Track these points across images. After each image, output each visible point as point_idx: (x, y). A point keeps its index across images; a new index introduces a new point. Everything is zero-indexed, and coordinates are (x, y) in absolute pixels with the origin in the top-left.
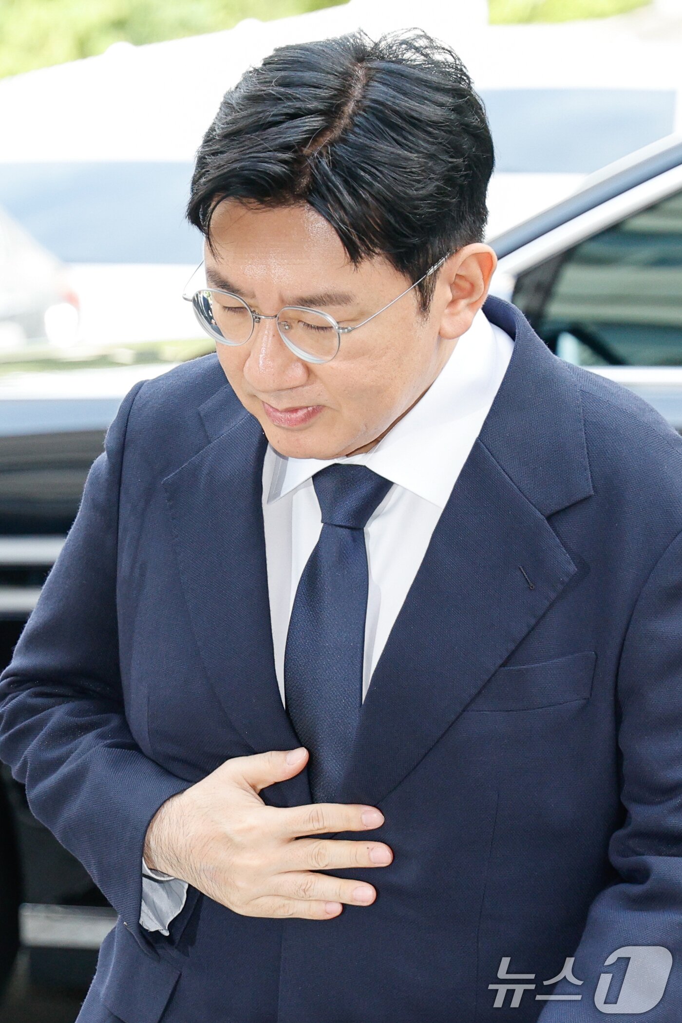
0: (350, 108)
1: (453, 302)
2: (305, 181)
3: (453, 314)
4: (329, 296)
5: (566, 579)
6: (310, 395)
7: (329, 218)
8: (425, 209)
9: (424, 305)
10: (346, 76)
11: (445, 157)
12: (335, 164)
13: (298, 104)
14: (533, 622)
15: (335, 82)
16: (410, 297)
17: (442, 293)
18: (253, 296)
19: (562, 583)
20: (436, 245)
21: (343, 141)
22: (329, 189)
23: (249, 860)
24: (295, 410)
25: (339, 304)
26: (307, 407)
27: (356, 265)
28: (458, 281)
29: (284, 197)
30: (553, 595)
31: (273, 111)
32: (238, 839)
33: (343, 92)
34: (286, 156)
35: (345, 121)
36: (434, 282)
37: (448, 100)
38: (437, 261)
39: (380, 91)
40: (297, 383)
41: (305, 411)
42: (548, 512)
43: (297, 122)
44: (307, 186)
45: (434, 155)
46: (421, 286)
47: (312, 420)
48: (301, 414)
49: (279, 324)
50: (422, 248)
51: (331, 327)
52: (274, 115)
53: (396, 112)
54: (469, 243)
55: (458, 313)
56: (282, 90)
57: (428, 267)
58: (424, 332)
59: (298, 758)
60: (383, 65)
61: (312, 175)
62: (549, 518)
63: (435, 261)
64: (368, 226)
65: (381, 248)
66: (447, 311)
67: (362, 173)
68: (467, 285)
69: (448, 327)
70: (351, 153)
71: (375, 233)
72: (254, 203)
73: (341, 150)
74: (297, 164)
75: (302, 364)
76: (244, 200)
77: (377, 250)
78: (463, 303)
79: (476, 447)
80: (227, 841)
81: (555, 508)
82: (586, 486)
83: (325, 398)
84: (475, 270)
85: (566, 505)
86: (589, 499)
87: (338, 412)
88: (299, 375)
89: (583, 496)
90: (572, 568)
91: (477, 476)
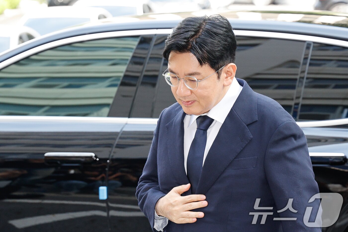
0: (201, 31)
1: (227, 78)
2: (190, 47)
3: (227, 80)
4: (195, 73)
5: (250, 139)
6: (193, 98)
7: (195, 55)
8: (217, 54)
9: (219, 77)
10: (201, 24)
11: (223, 42)
12: (196, 43)
13: (188, 29)
14: (242, 149)
15: (198, 25)
16: (215, 75)
17: (223, 75)
18: (178, 74)
19: (249, 140)
20: (221, 63)
21: (199, 37)
22: (195, 48)
23: (176, 208)
24: (189, 102)
25: (198, 75)
26: (192, 101)
27: (201, 66)
28: (228, 72)
29: (185, 50)
30: (247, 143)
31: (182, 30)
32: (173, 204)
33: (200, 27)
34: (185, 40)
35: (200, 34)
36: (221, 72)
37: (224, 29)
38: (222, 67)
39: (208, 27)
40: (188, 95)
41: (191, 102)
42: (247, 124)
43: (188, 33)
44: (190, 48)
45: (220, 41)
46: (218, 72)
47: (193, 104)
48: (190, 103)
49: (184, 80)
50: (217, 63)
51: (196, 81)
52: (182, 32)
53: (212, 31)
54: (229, 63)
55: (228, 80)
56: (185, 26)
57: (219, 68)
58: (219, 84)
59: (188, 185)
60: (210, 21)
61: (191, 45)
62: (247, 125)
63: (221, 67)
64: (204, 57)
65: (207, 62)
66: (225, 80)
67: (203, 45)
68: (230, 73)
69: (226, 83)
70: (200, 40)
71: (206, 59)
72: (178, 52)
73: (198, 40)
74: (188, 42)
75: (190, 90)
76: (176, 51)
77: (206, 63)
78: (229, 78)
79: (232, 109)
80: (171, 205)
81: (249, 123)
82: (256, 118)
83: (196, 98)
84: (231, 70)
85: (251, 122)
86: (257, 121)
87: (199, 102)
88: (189, 93)
89: (255, 120)
90: (252, 137)
91: (231, 116)
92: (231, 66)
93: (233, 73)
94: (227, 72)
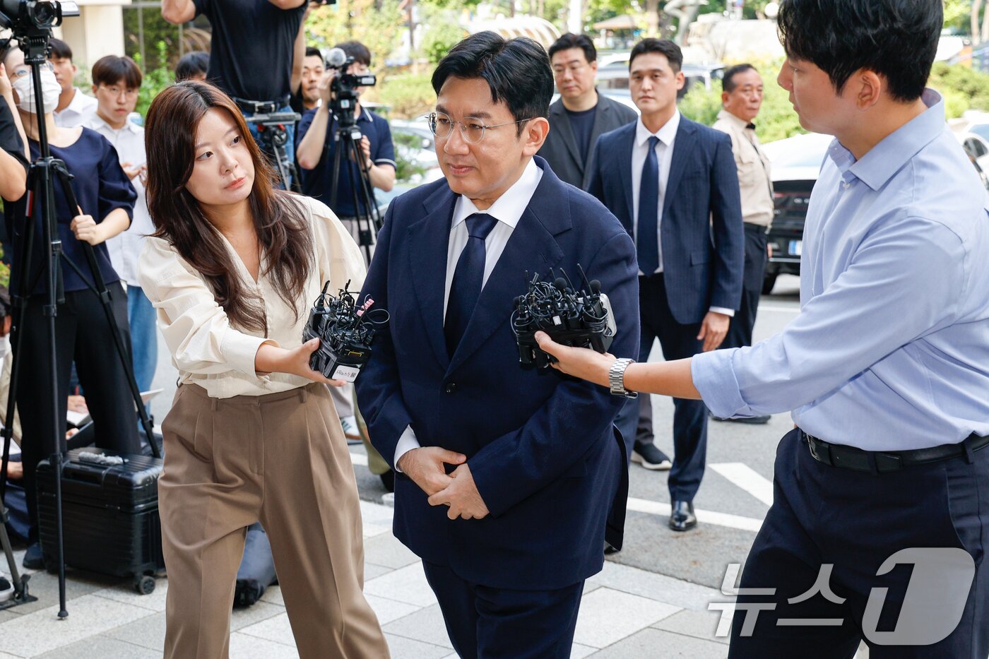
1: (530, 140)
4: (484, 114)
5: (560, 259)
6: (470, 160)
9: (519, 134)
16: (513, 128)
17: (526, 134)
18: (453, 115)
19: (558, 260)
24: (462, 167)
25: (487, 118)
27: (494, 104)
30: (554, 265)
36: (524, 126)
40: (464, 153)
41: (466, 168)
42: (554, 234)
46: (519, 124)
47: (468, 173)
48: (464, 170)
49: (461, 126)
51: (481, 127)
54: (539, 116)
55: (531, 146)
58: (517, 146)
62: (555, 236)
66: (527, 144)
68: (536, 137)
69: (527, 151)
75: (468, 146)
78: (533, 143)
79: (527, 209)
81: (557, 232)
82: (569, 224)
83: (476, 163)
84: (540, 130)
85: (561, 231)
86: (570, 229)
87: (479, 171)
88: (465, 150)
89: (567, 228)
90: (562, 255)
91: (527, 220)
92: (541, 122)
93: (541, 136)
94: (533, 133)
